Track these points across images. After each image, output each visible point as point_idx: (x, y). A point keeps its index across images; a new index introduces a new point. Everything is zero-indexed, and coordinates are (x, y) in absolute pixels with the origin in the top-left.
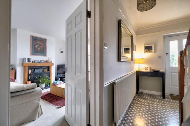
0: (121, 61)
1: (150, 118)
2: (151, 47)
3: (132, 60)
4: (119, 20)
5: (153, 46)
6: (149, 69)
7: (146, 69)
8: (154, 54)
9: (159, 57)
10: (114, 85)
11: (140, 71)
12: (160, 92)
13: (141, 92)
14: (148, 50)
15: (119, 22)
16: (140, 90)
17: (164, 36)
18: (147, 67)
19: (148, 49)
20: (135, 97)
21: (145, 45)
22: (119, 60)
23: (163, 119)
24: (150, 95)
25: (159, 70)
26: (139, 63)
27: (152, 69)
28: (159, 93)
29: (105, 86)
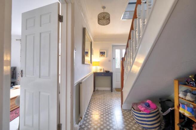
0: (85, 63)
1: (104, 107)
2: (104, 53)
3: (91, 63)
4: (84, 28)
5: (105, 51)
6: (102, 70)
7: (100, 71)
8: (106, 58)
9: (109, 61)
10: (81, 84)
11: (97, 71)
12: (110, 87)
13: (97, 89)
14: (102, 55)
15: (84, 30)
16: (96, 88)
17: (112, 45)
18: (101, 68)
19: (102, 53)
20: (92, 94)
21: (100, 50)
22: (83, 62)
23: (112, 106)
24: (104, 91)
25: (109, 71)
26: (96, 65)
27: (105, 70)
28: (109, 89)
29: (75, 85)
